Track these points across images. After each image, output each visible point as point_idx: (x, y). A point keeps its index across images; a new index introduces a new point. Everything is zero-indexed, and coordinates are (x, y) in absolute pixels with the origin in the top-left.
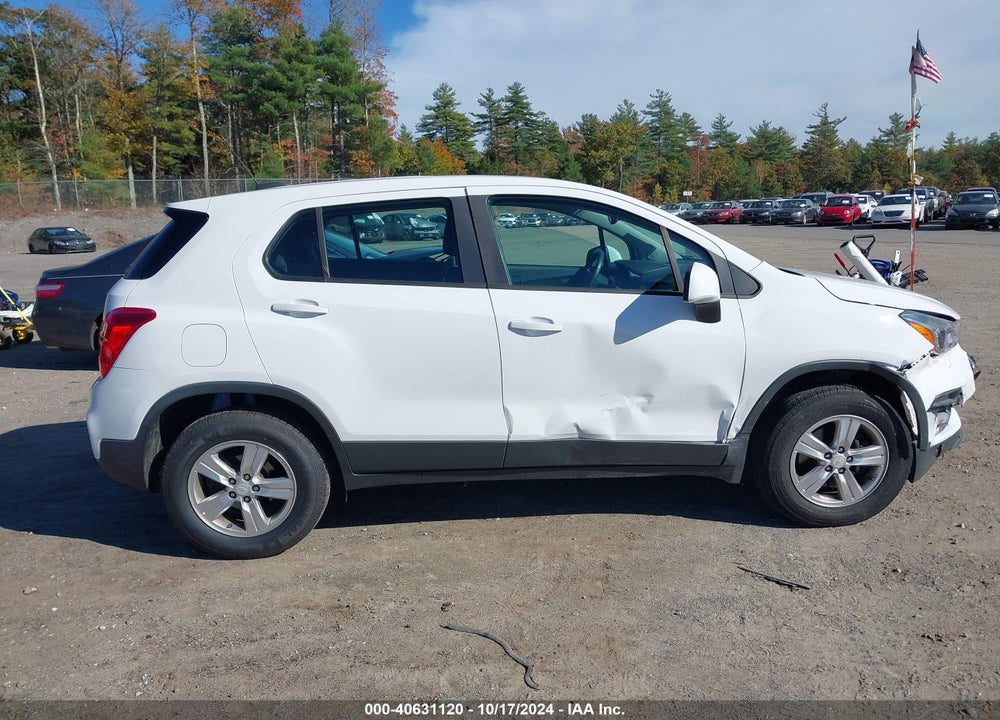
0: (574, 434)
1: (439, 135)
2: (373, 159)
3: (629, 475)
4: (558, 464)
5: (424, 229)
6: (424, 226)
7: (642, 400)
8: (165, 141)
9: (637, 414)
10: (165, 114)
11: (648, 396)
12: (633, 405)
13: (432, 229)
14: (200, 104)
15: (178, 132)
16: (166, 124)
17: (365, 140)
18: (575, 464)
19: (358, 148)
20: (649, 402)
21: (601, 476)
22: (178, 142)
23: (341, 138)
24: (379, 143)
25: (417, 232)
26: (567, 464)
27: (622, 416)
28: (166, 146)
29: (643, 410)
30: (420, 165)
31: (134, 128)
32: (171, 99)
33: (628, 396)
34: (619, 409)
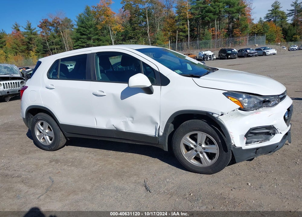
0: (114, 128)
1: (272, 19)
2: (241, 31)
3: (134, 143)
4: (112, 137)
5: (252, 53)
6: (252, 52)
7: (131, 119)
8: (181, 32)
9: (130, 123)
10: (181, 24)
11: (133, 118)
12: (129, 120)
13: (256, 53)
14: (188, 20)
15: (185, 29)
16: (181, 27)
17: (239, 25)
18: (117, 137)
19: (236, 28)
20: (133, 120)
21: (126, 142)
22: (184, 32)
23: (231, 26)
24: (243, 26)
25: (249, 54)
26: (115, 137)
27: (126, 123)
28: (181, 33)
29: (132, 122)
30: (263, 31)
31: (171, 29)
32: (183, 19)
33: (127, 117)
34: (125, 121)
